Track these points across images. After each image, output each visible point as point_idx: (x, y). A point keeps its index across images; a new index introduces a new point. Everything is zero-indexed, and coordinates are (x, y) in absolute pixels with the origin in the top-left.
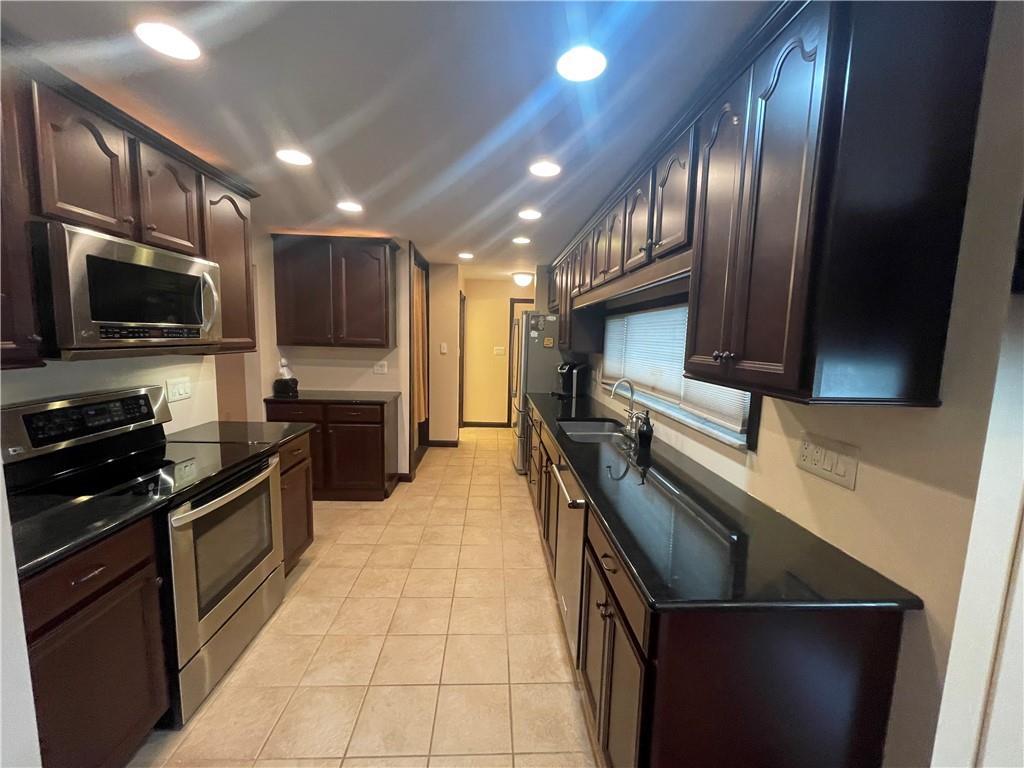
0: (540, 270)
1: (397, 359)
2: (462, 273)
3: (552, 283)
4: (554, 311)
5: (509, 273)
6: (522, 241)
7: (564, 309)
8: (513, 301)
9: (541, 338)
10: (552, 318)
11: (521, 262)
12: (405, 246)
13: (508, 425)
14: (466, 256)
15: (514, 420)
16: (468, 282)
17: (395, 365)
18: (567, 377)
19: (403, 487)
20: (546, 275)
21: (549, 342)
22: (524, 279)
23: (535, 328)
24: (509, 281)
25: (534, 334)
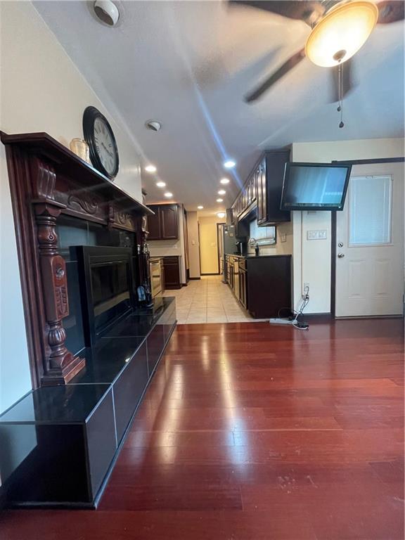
0: (227, 210)
1: (180, 243)
2: (199, 214)
3: (232, 215)
4: (233, 224)
5: (215, 213)
6: (220, 200)
7: (236, 223)
8: (218, 224)
9: (229, 234)
10: (232, 226)
11: (220, 208)
12: (181, 206)
13: (219, 274)
14: (200, 207)
15: (221, 272)
16: (200, 218)
17: (179, 246)
18: (239, 246)
19: (184, 288)
20: (230, 211)
21: (232, 235)
22: (222, 215)
23: (226, 230)
24: (216, 217)
25: (226, 232)
